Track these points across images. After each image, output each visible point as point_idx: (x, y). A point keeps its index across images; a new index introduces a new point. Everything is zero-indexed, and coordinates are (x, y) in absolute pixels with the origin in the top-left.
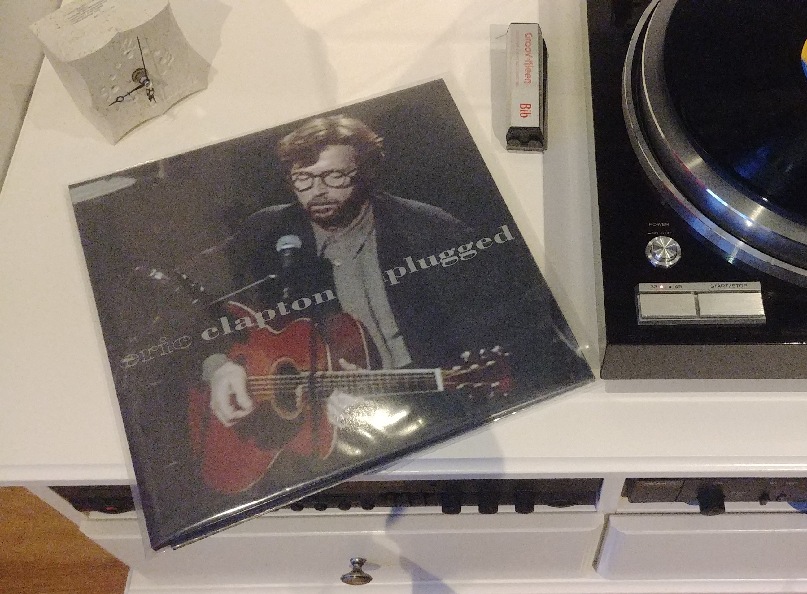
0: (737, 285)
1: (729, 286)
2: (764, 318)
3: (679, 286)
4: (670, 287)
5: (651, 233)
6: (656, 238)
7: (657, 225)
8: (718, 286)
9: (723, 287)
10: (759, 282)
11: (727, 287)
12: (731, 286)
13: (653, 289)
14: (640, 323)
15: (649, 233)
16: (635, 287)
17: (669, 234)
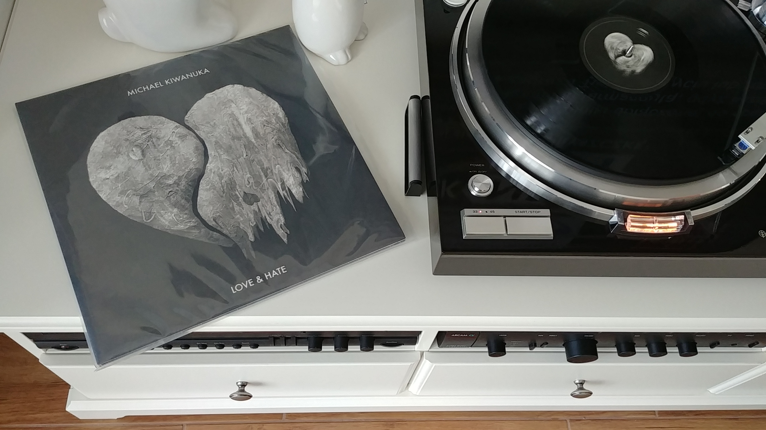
0: (534, 211)
1: (528, 212)
2: (552, 236)
3: (493, 211)
4: (487, 212)
5: (472, 171)
6: (476, 175)
7: (476, 166)
8: (520, 212)
9: (524, 213)
10: (549, 210)
11: (526, 212)
12: (530, 212)
13: (475, 213)
14: (465, 237)
15: (470, 172)
16: (461, 211)
17: (485, 172)
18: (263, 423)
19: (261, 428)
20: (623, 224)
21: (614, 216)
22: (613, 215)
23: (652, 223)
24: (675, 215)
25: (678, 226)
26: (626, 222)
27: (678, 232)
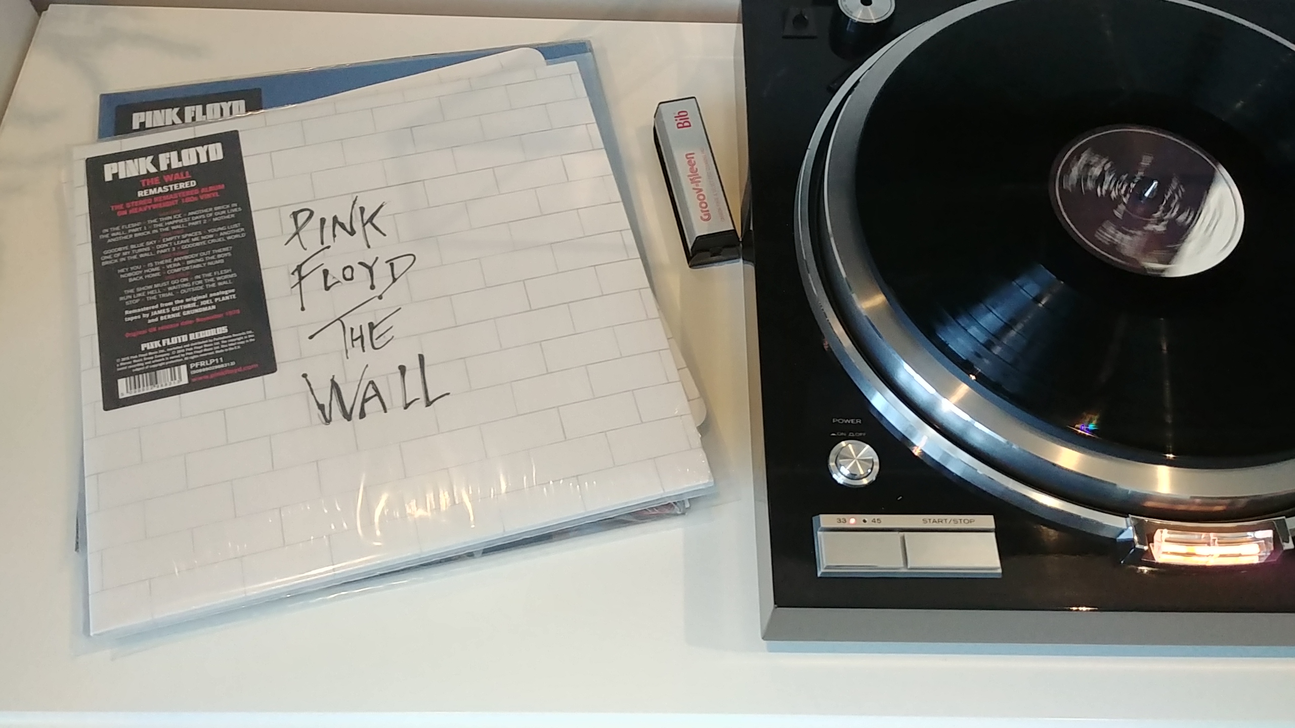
0: (961, 520)
1: (949, 521)
2: (1000, 571)
3: (878, 520)
4: (865, 521)
5: (836, 434)
6: (843, 443)
7: (844, 422)
8: (933, 522)
9: (940, 523)
10: (991, 517)
11: (946, 522)
12: (952, 522)
13: (840, 524)
14: (821, 575)
15: (833, 434)
16: (814, 518)
17: (862, 436)
20: (1146, 548)
21: (1126, 529)
22: (1124, 526)
23: (1206, 545)
24: (1254, 529)
25: (1259, 553)
26: (1153, 542)
27: (1260, 564)
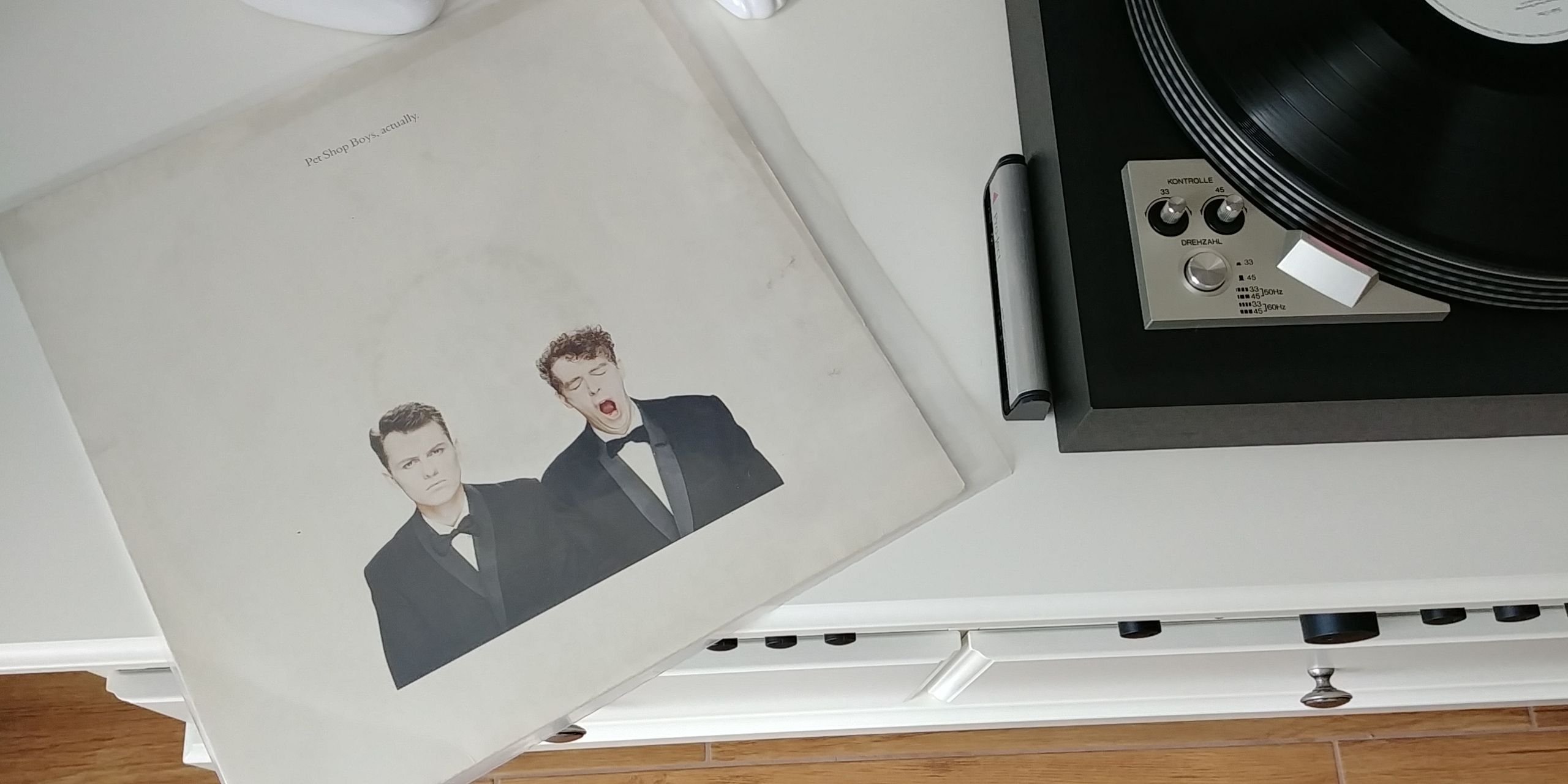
18: (665, 772)
19: (661, 781)
